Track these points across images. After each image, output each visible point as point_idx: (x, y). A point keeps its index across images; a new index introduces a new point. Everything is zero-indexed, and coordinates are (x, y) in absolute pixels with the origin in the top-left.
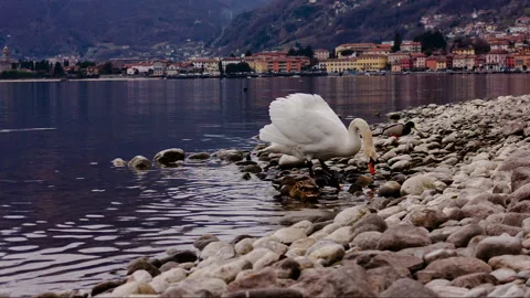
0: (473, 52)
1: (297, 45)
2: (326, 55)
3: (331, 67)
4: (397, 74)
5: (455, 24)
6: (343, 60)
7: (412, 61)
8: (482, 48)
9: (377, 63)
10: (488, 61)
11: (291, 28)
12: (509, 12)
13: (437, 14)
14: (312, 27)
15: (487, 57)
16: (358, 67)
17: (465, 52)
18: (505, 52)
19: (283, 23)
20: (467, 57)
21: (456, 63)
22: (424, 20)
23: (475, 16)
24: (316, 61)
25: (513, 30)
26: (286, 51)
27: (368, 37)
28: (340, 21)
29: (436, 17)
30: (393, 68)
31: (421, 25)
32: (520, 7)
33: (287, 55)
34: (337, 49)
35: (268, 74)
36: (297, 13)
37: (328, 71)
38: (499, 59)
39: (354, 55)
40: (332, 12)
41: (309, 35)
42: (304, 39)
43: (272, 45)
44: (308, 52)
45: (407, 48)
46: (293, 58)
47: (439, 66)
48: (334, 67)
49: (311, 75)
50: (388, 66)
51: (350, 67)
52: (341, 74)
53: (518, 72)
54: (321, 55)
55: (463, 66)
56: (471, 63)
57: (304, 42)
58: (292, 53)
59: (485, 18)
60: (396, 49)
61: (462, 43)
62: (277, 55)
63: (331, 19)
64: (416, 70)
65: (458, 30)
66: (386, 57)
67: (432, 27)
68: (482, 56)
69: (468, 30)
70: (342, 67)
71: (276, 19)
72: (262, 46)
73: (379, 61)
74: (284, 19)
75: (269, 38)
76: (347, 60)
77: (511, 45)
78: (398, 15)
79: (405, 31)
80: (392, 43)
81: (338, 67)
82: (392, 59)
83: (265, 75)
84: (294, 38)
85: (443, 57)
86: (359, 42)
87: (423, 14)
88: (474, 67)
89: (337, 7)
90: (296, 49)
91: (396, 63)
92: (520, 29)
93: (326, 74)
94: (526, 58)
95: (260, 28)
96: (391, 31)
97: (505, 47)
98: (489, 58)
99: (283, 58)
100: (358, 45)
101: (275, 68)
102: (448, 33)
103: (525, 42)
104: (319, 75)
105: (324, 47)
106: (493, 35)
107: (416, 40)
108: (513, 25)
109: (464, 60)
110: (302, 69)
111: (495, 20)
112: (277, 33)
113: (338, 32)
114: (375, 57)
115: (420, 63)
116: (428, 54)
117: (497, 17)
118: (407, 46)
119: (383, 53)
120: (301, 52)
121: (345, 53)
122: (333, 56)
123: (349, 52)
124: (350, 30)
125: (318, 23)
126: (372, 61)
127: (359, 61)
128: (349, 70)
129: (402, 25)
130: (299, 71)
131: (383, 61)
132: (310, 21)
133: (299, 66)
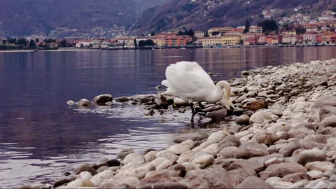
0: (295, 33)
1: (184, 28)
2: (202, 35)
3: (205, 43)
4: (247, 47)
5: (283, 15)
6: (213, 38)
7: (256, 39)
8: (301, 31)
9: (235, 40)
10: (304, 38)
11: (180, 18)
12: (318, 7)
13: (272, 8)
14: (193, 17)
15: (304, 36)
16: (222, 43)
17: (290, 33)
18: (315, 33)
19: (175, 15)
20: (291, 36)
21: (284, 40)
22: (264, 13)
23: (296, 10)
24: (196, 39)
25: (320, 19)
26: (177, 32)
27: (228, 24)
28: (211, 13)
29: (271, 10)
30: (245, 43)
31: (262, 16)
32: (325, 4)
33: (177, 35)
34: (209, 31)
35: (166, 47)
36: (184, 8)
37: (204, 45)
38: (312, 37)
39: (220, 35)
40: (206, 8)
41: (191, 22)
42: (188, 25)
43: (167, 29)
44: (191, 33)
45: (253, 30)
46: (181, 37)
47: (274, 42)
48: (207, 42)
49: (191, 48)
50: (241, 42)
51: (218, 42)
52: (212, 47)
53: (324, 45)
54: (199, 35)
55: (289, 41)
56: (294, 40)
57: (188, 27)
58: (180, 33)
59: (303, 11)
60: (246, 31)
61: (288, 27)
62: (171, 35)
63: (205, 12)
64: (259, 44)
65: (285, 19)
66: (240, 36)
67: (269, 17)
68: (301, 36)
69: (291, 19)
70: (212, 43)
71: (170, 12)
72: (161, 29)
73: (235, 38)
74: (175, 12)
75: (165, 24)
76: (216, 38)
77: (319, 28)
78: (247, 10)
79: (252, 20)
80: (244, 27)
81: (210, 43)
82: (244, 37)
83: (163, 47)
84: (182, 24)
85: (276, 36)
86: (223, 27)
87: (263, 9)
88: (296, 43)
89: (209, 5)
90: (183, 31)
91: (247, 40)
92: (327, 18)
93: (202, 47)
94: (328, 36)
95: (161, 18)
96: (244, 20)
97: (315, 30)
99: (174, 36)
100: (222, 29)
101: (170, 43)
102: (279, 20)
103: (328, 27)
104: (198, 47)
105: (201, 30)
106: (308, 22)
107: (259, 25)
108: (320, 16)
109: (290, 38)
110: (187, 43)
111: (309, 13)
112: (170, 21)
113: (209, 20)
114: (233, 36)
115: (261, 40)
116: (267, 34)
117: (310, 11)
119: (238, 33)
120: (186, 33)
121: (214, 34)
122: (206, 36)
123: (217, 33)
124: (217, 19)
125: (197, 15)
126: (231, 39)
127: (223, 39)
128: (216, 44)
129: (250, 16)
130: (185, 45)
131: (238, 38)
132: (191, 13)
133: (185, 42)
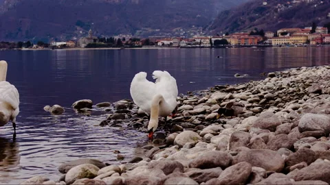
1: (256, 29)
2: (272, 35)
3: (275, 42)
4: (313, 46)
6: (282, 38)
7: (322, 39)
9: (301, 40)
11: (252, 19)
14: (264, 19)
16: (290, 42)
19: (247, 17)
24: (266, 39)
26: (248, 33)
27: (296, 25)
28: (281, 16)
30: (311, 43)
31: (328, 18)
33: (250, 35)
34: (279, 31)
35: (238, 46)
36: (256, 11)
37: (273, 44)
39: (288, 35)
40: (276, 10)
41: (262, 23)
43: (241, 29)
44: (262, 33)
45: (319, 31)
46: (252, 37)
48: (276, 42)
49: (263, 47)
50: (308, 42)
51: (286, 42)
52: (280, 46)
54: (269, 35)
57: (259, 27)
58: (252, 34)
60: (313, 32)
62: (244, 35)
63: (275, 14)
64: (325, 44)
66: (307, 36)
70: (281, 42)
71: (243, 14)
72: (235, 30)
73: (302, 38)
74: (248, 15)
75: (239, 25)
76: (284, 38)
78: (314, 12)
79: (319, 21)
80: (311, 28)
81: (279, 42)
82: (310, 37)
83: (236, 46)
84: (254, 26)
86: (291, 28)
87: (329, 12)
89: (279, 7)
90: (254, 31)
91: (313, 40)
93: (272, 46)
95: (234, 20)
96: (311, 21)
99: (247, 36)
100: (291, 30)
101: (243, 42)
104: (267, 46)
105: (271, 30)
107: (325, 26)
110: (258, 43)
112: (244, 22)
113: (279, 22)
114: (301, 36)
115: (327, 39)
118: (319, 30)
119: (305, 34)
120: (257, 34)
121: (283, 34)
122: (276, 36)
123: (286, 33)
124: (287, 21)
125: (268, 17)
126: (299, 38)
127: (291, 39)
128: (285, 43)
129: (317, 18)
130: (256, 44)
131: (305, 38)
132: (263, 15)
133: (256, 41)
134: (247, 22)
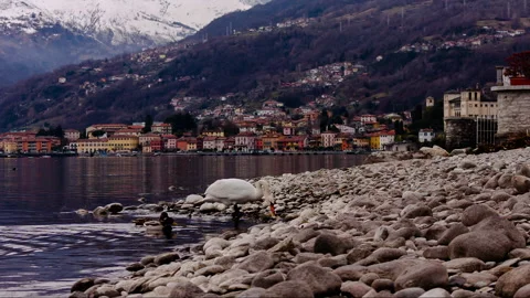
0: (222, 134)
1: (47, 125)
2: (76, 135)
3: (82, 148)
4: (148, 155)
5: (204, 107)
6: (95, 141)
7: (162, 143)
8: (231, 131)
9: (129, 144)
10: (237, 143)
11: (40, 108)
12: (256, 96)
13: (187, 96)
14: (62, 107)
15: (237, 139)
16: (109, 148)
17: (215, 134)
18: (253, 134)
19: (31, 103)
20: (217, 139)
21: (206, 145)
22: (174, 102)
23: (223, 99)
24: (66, 142)
25: (261, 113)
26: (35, 131)
27: (118, 118)
28: (90, 102)
29: (185, 99)
30: (144, 149)
31: (172, 107)
32: (267, 91)
33: (37, 135)
34: (88, 129)
35: (18, 154)
36: (46, 93)
37: (79, 151)
38: (247, 141)
39: (105, 135)
40: (82, 93)
41: (58, 115)
42: (54, 119)
43: (20, 125)
44: (58, 132)
45: (158, 129)
46: (43, 138)
47: (190, 147)
48: (85, 148)
49: (59, 155)
50: (139, 147)
51: (101, 147)
52: (92, 155)
53: (266, 154)
54: (72, 135)
55: (213, 147)
56: (221, 145)
57: (53, 122)
58: (41, 133)
59: (233, 101)
60: (146, 130)
61: (212, 125)
62: (26, 135)
63: (80, 99)
64: (167, 151)
65: (207, 112)
66: (137, 138)
67: (182, 109)
68: (231, 139)
69: (217, 112)
70: (93, 148)
71: (24, 99)
72: (10, 125)
73: (130, 141)
74: (33, 99)
75: (16, 118)
76: (99, 140)
77: (259, 127)
78: (148, 97)
79: (155, 113)
80: (143, 124)
81: (89, 148)
82: (143, 140)
83: (13, 155)
84: (43, 118)
85: (194, 139)
86: (108, 123)
87: (173, 96)
88: (224, 149)
89: (87, 88)
90: (46, 129)
91: (147, 144)
92: (271, 112)
93: (77, 155)
94: (272, 140)
95: (8, 107)
96: (142, 112)
97: (253, 130)
98: (238, 140)
99: (32, 138)
100: (109, 126)
101: (25, 148)
102: (197, 115)
103: (272, 125)
104: (70, 155)
105: (74, 128)
106: (241, 118)
107: (167, 121)
108: (261, 108)
109: (214, 142)
110: (52, 149)
111: (243, 103)
112: (25, 112)
113: (87, 113)
114: (126, 137)
115: (170, 144)
116: (179, 136)
117: (245, 100)
118: (158, 127)
119: (134, 134)
120: (51, 133)
121: (96, 134)
122: (84, 137)
123: (101, 133)
124: (100, 111)
125: (67, 103)
126: (123, 142)
127: (111, 142)
128: (100, 150)
129: (152, 107)
130: (49, 152)
131: (135, 142)
132: (61, 101)
133: (49, 146)
134: (31, 113)
